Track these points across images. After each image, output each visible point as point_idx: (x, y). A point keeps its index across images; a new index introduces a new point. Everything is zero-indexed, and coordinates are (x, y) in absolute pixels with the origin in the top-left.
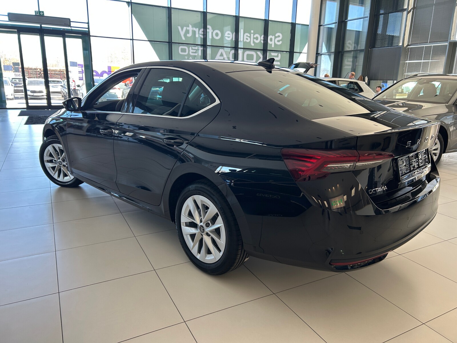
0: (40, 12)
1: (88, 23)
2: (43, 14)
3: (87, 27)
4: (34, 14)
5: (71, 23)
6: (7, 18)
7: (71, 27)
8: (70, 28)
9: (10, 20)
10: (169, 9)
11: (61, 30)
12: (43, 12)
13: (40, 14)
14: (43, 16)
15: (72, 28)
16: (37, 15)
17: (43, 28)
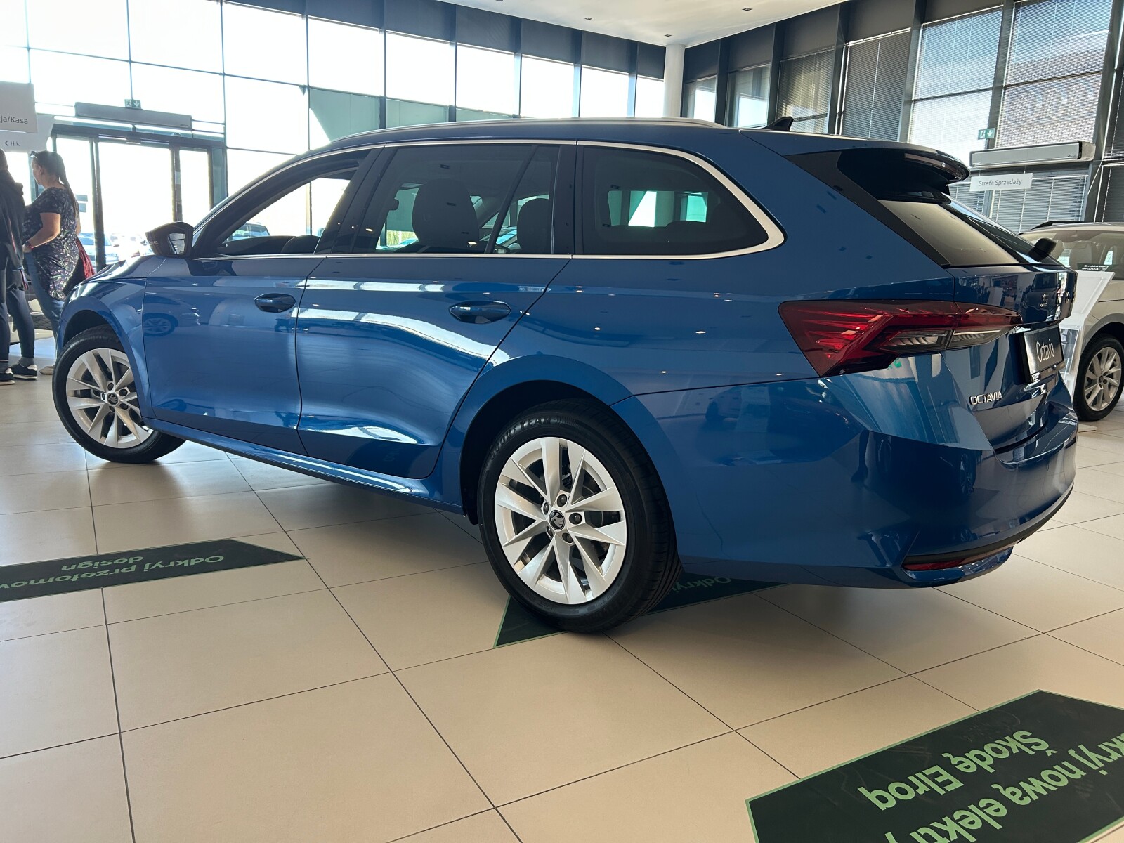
0: (133, 101)
1: (224, 124)
2: (139, 106)
3: (223, 131)
4: (123, 105)
5: (193, 122)
6: (73, 112)
7: (194, 130)
8: (189, 132)
9: (78, 115)
10: (383, 101)
11: (173, 135)
12: (139, 102)
13: (132, 103)
14: (139, 109)
15: (194, 132)
16: (128, 106)
17: (137, 131)
